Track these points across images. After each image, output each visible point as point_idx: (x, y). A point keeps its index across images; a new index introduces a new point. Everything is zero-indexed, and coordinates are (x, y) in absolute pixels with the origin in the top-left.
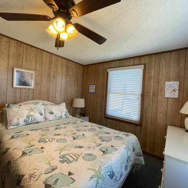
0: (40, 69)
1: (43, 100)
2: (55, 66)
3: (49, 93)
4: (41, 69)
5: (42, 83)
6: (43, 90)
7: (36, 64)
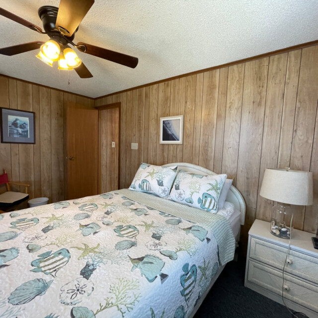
0: (192, 109)
1: (196, 164)
2: (220, 93)
3: (207, 150)
4: (194, 109)
5: (195, 133)
6: (197, 145)
7: (186, 102)
